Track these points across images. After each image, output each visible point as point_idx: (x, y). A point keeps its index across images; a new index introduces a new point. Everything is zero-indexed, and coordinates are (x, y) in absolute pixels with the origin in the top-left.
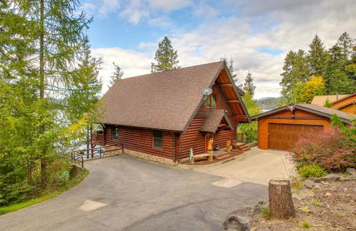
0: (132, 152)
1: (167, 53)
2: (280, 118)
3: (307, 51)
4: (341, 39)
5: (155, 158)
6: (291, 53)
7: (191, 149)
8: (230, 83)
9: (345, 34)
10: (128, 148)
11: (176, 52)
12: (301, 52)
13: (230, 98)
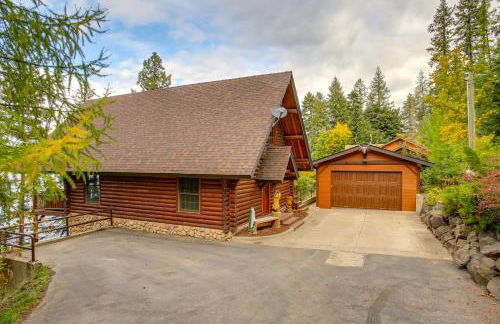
0: (131, 222)
1: (156, 77)
2: (346, 164)
3: (326, 94)
4: (356, 85)
5: (183, 229)
6: (309, 95)
7: (253, 209)
8: (295, 108)
9: (360, 81)
10: (122, 216)
11: (170, 76)
12: (320, 95)
13: (289, 132)
